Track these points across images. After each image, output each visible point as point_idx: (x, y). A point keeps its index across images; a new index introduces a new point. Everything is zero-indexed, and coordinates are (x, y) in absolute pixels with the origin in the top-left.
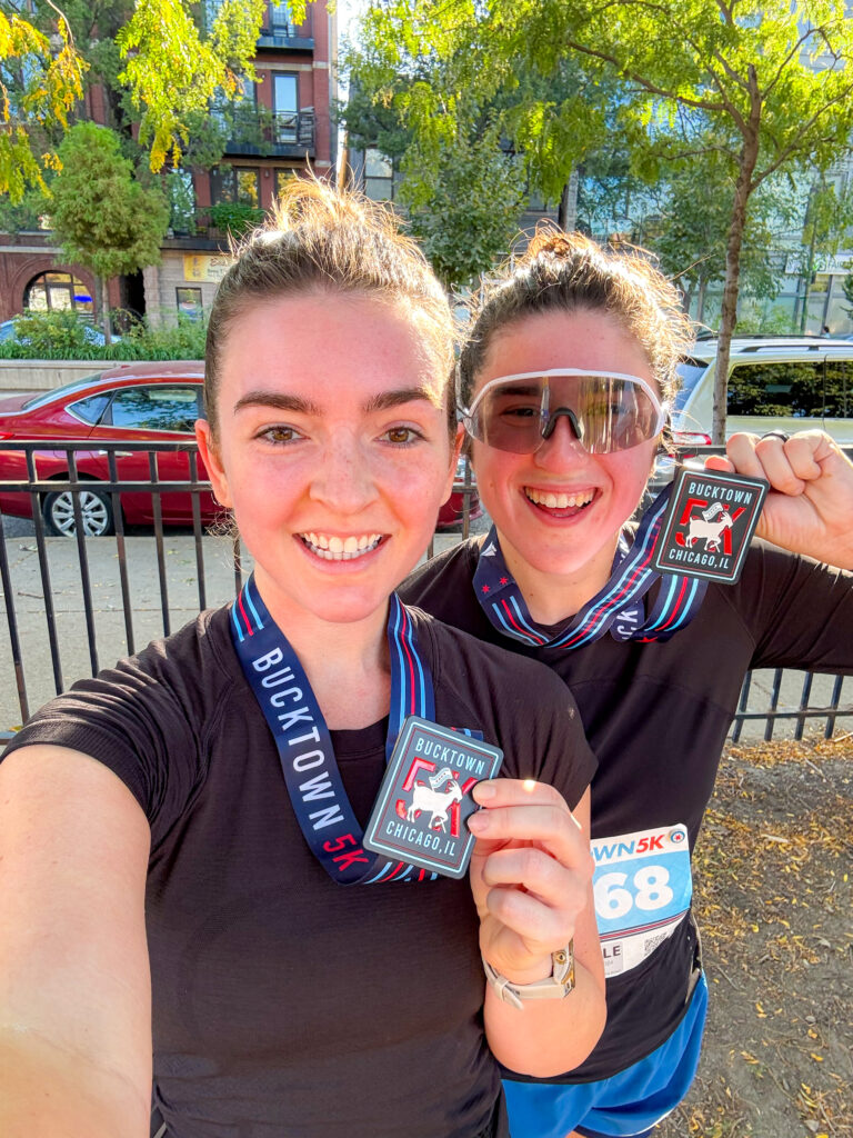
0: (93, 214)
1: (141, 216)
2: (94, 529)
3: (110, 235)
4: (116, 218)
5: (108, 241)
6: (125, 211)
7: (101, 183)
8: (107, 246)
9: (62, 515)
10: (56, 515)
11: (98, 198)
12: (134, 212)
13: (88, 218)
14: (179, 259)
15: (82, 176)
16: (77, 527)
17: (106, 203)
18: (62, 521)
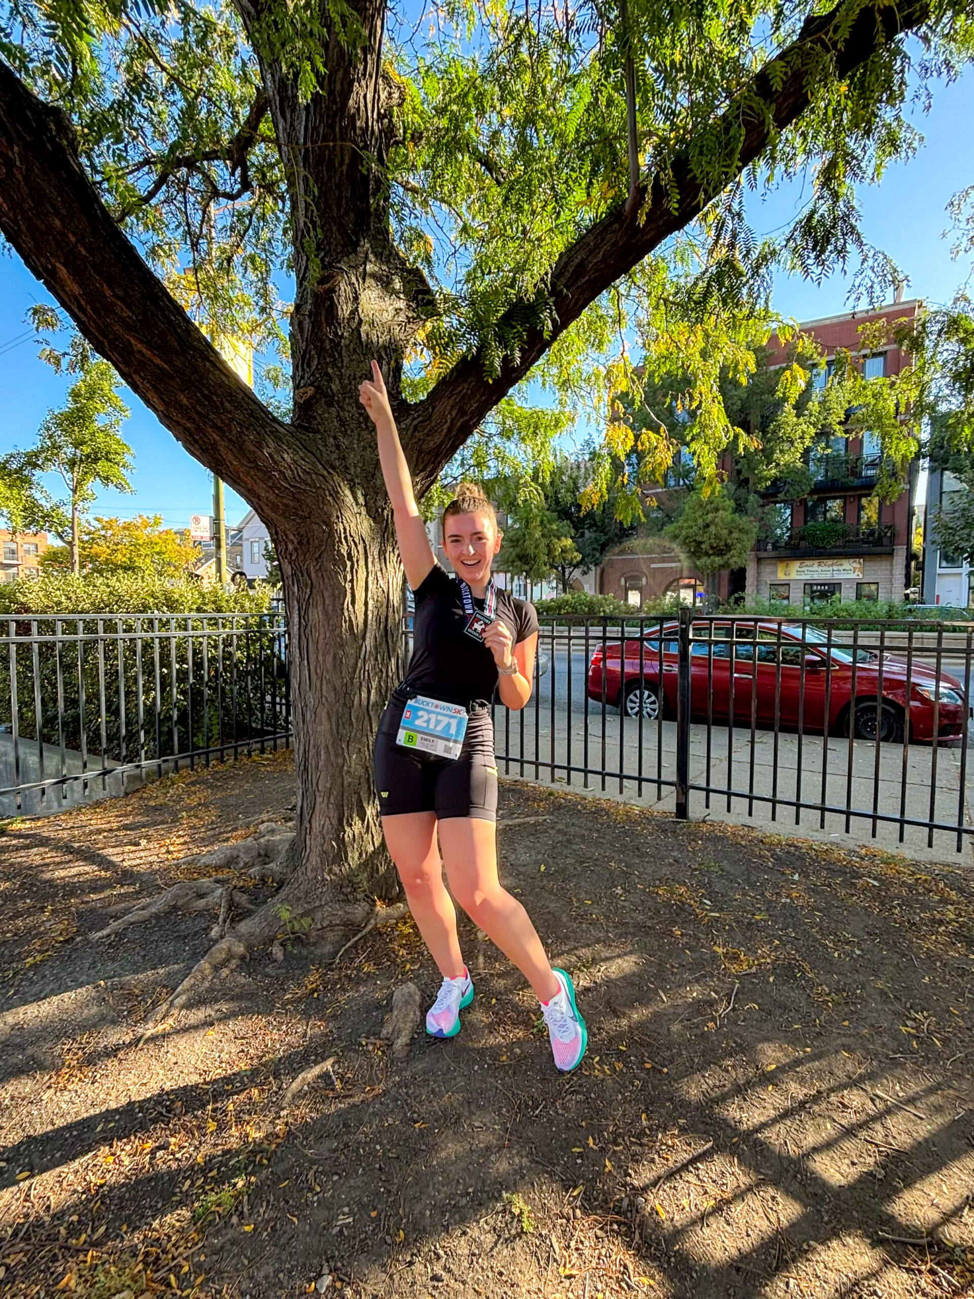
0: (702, 536)
1: (735, 535)
2: (650, 716)
3: (712, 548)
4: (717, 537)
5: (711, 552)
6: (725, 532)
7: (710, 516)
8: (709, 556)
9: (632, 706)
10: (629, 705)
11: (707, 526)
12: (731, 532)
13: (699, 538)
14: (775, 564)
15: (699, 513)
16: (639, 713)
17: (712, 529)
18: (632, 708)
